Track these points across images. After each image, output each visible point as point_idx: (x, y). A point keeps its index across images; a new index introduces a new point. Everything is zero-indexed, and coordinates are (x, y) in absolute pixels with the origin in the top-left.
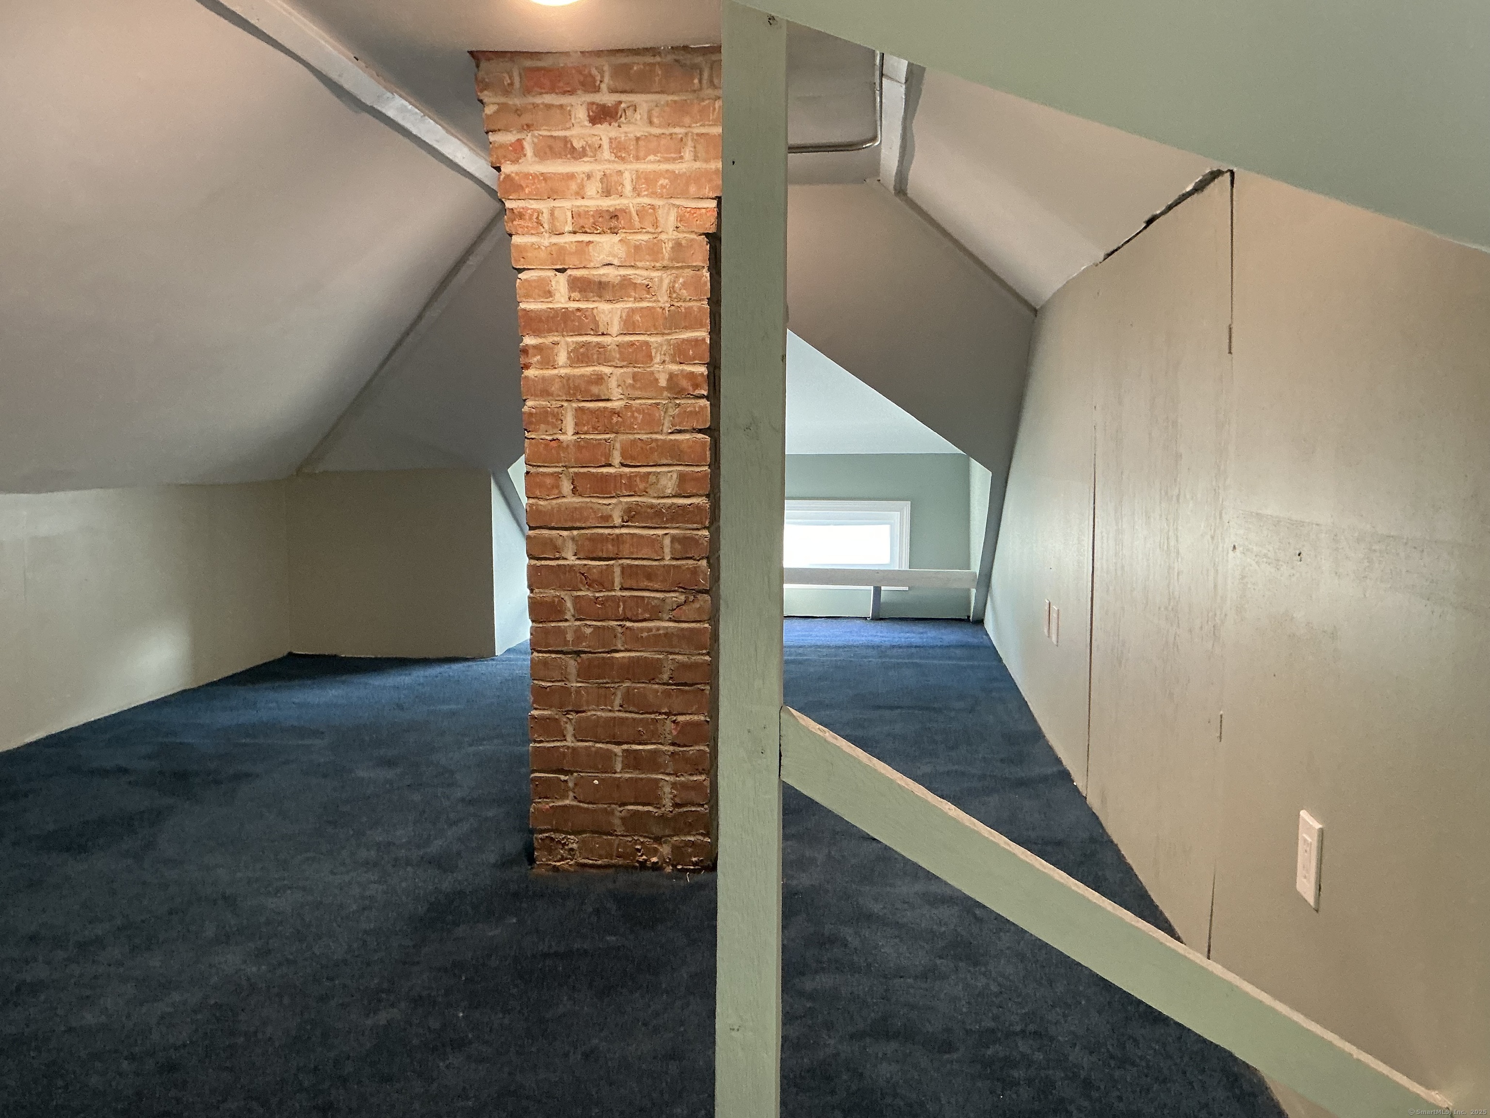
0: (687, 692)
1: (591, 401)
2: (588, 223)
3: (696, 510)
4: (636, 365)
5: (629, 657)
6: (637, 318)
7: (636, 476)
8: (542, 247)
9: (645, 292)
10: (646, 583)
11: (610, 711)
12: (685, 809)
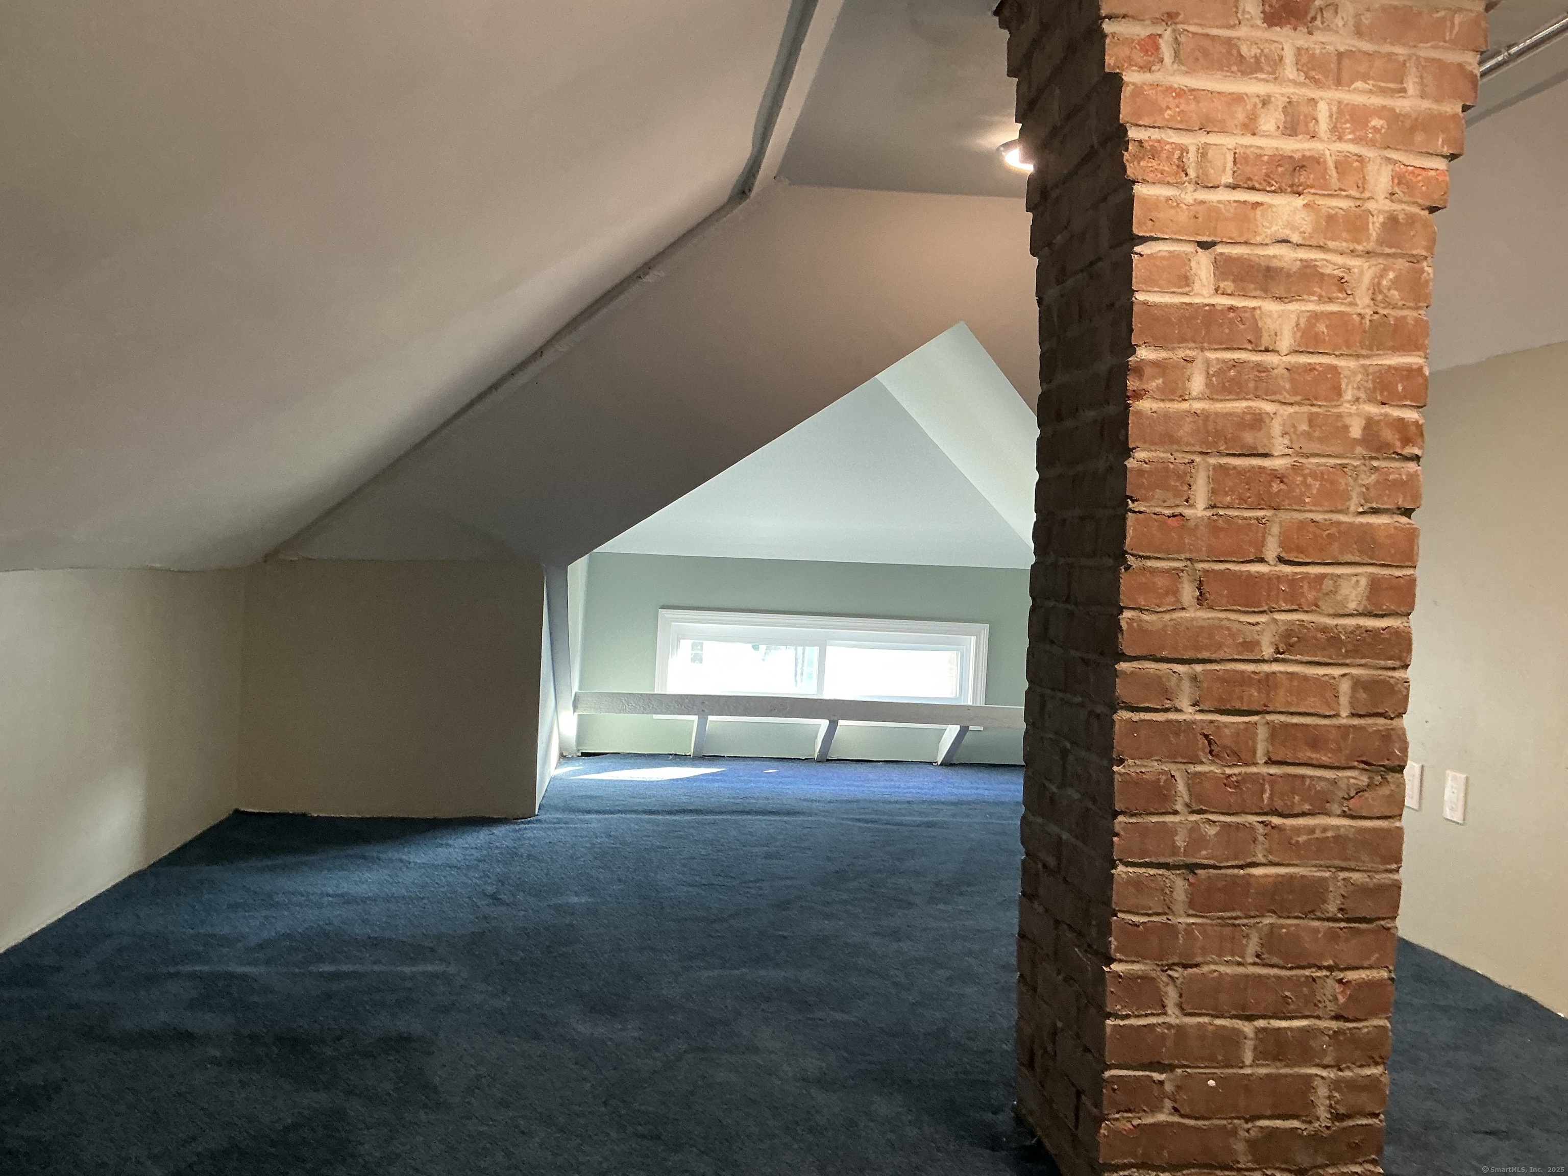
0: (1364, 931)
1: (1239, 455)
2: (1258, 173)
3: (1394, 638)
4: (1315, 402)
5: (1278, 876)
6: (1322, 327)
7: (1302, 579)
8: (1181, 205)
9: (1334, 288)
10: (1307, 754)
11: (1239, 964)
12: (1351, 1123)
